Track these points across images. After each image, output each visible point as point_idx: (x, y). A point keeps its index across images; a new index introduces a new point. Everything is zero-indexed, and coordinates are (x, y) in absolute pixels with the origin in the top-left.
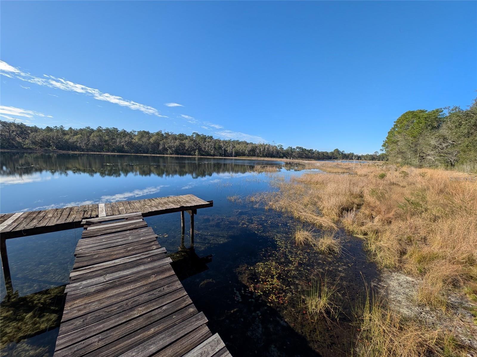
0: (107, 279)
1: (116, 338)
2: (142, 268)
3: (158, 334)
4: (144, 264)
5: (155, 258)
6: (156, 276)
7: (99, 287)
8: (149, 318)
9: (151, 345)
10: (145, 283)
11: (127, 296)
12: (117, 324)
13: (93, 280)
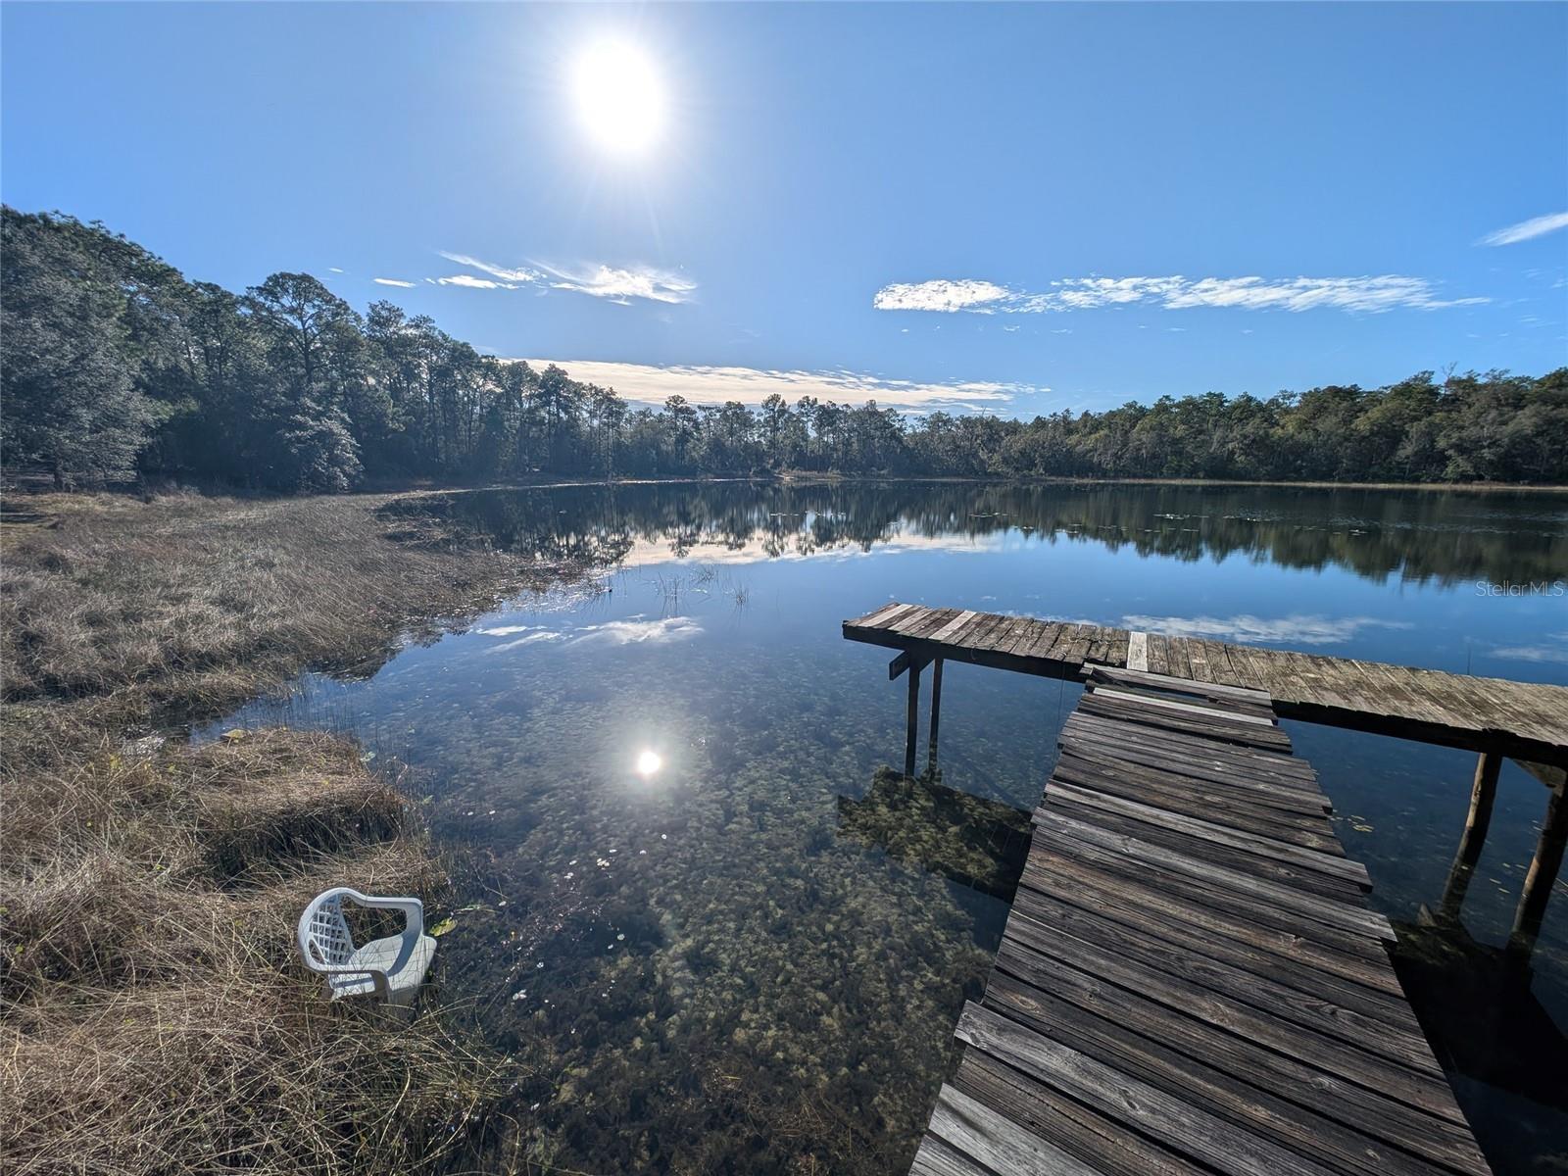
0: (1132, 851)
1: (1139, 1028)
2: (1250, 884)
3: (1284, 1145)
4: (1259, 874)
5: (1311, 881)
6: (1302, 946)
7: (1109, 859)
8: (1251, 1061)
9: (1248, 1152)
10: (1256, 941)
11: (1183, 937)
12: (1144, 991)
13: (1092, 830)
